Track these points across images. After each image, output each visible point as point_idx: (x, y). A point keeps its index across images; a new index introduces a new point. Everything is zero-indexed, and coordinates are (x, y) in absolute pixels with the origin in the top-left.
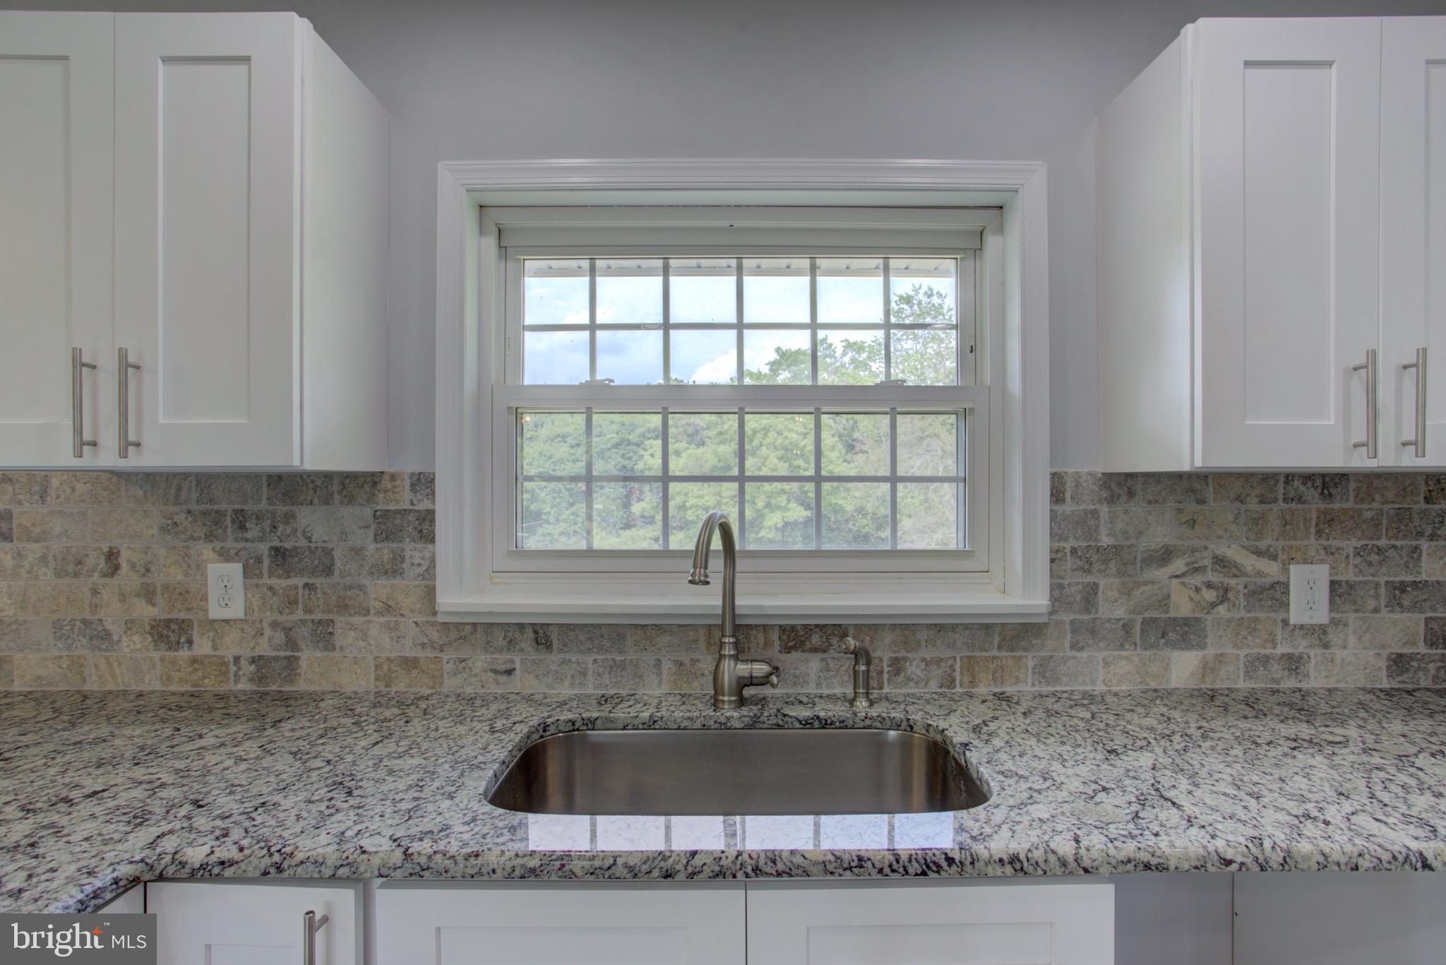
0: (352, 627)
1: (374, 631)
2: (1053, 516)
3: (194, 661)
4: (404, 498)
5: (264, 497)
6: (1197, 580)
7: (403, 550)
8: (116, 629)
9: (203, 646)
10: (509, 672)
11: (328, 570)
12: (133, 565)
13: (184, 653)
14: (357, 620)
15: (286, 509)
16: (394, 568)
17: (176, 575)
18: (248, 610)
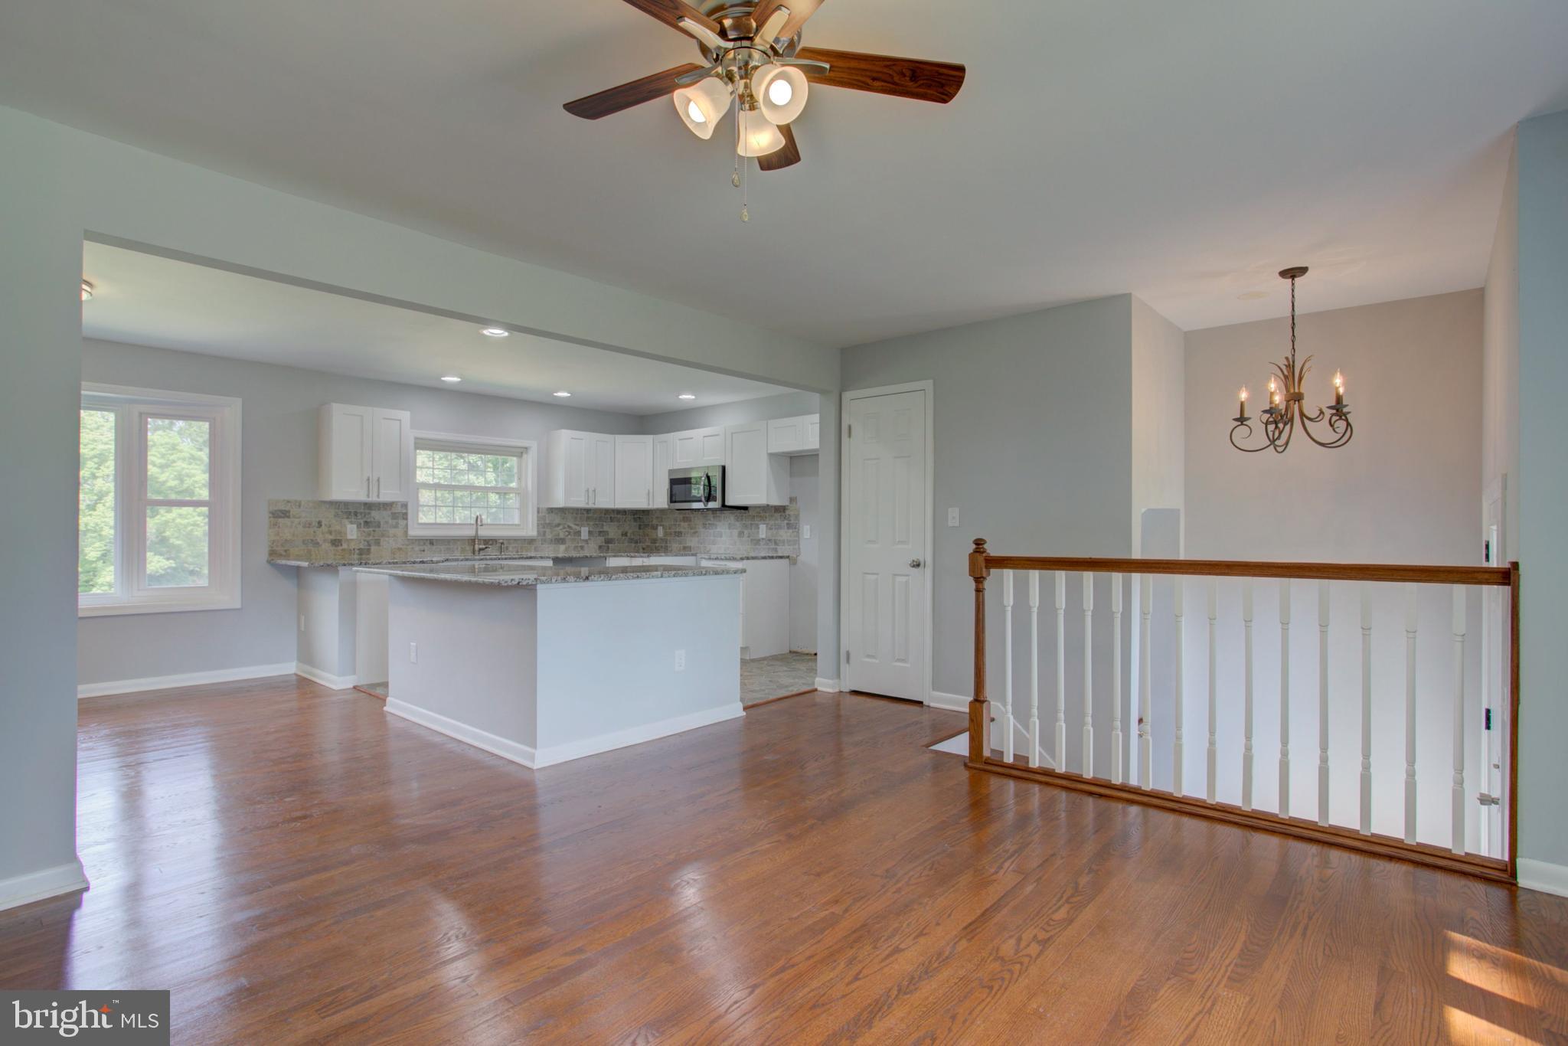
0: (384, 540)
1: (390, 541)
2: (538, 517)
3: (342, 550)
4: (399, 509)
5: (362, 508)
6: (565, 530)
7: (399, 521)
8: (321, 543)
9: (345, 546)
11: (379, 527)
12: (325, 525)
13: (340, 548)
14: (387, 539)
15: (368, 511)
16: (396, 526)
17: (338, 527)
18: (358, 537)
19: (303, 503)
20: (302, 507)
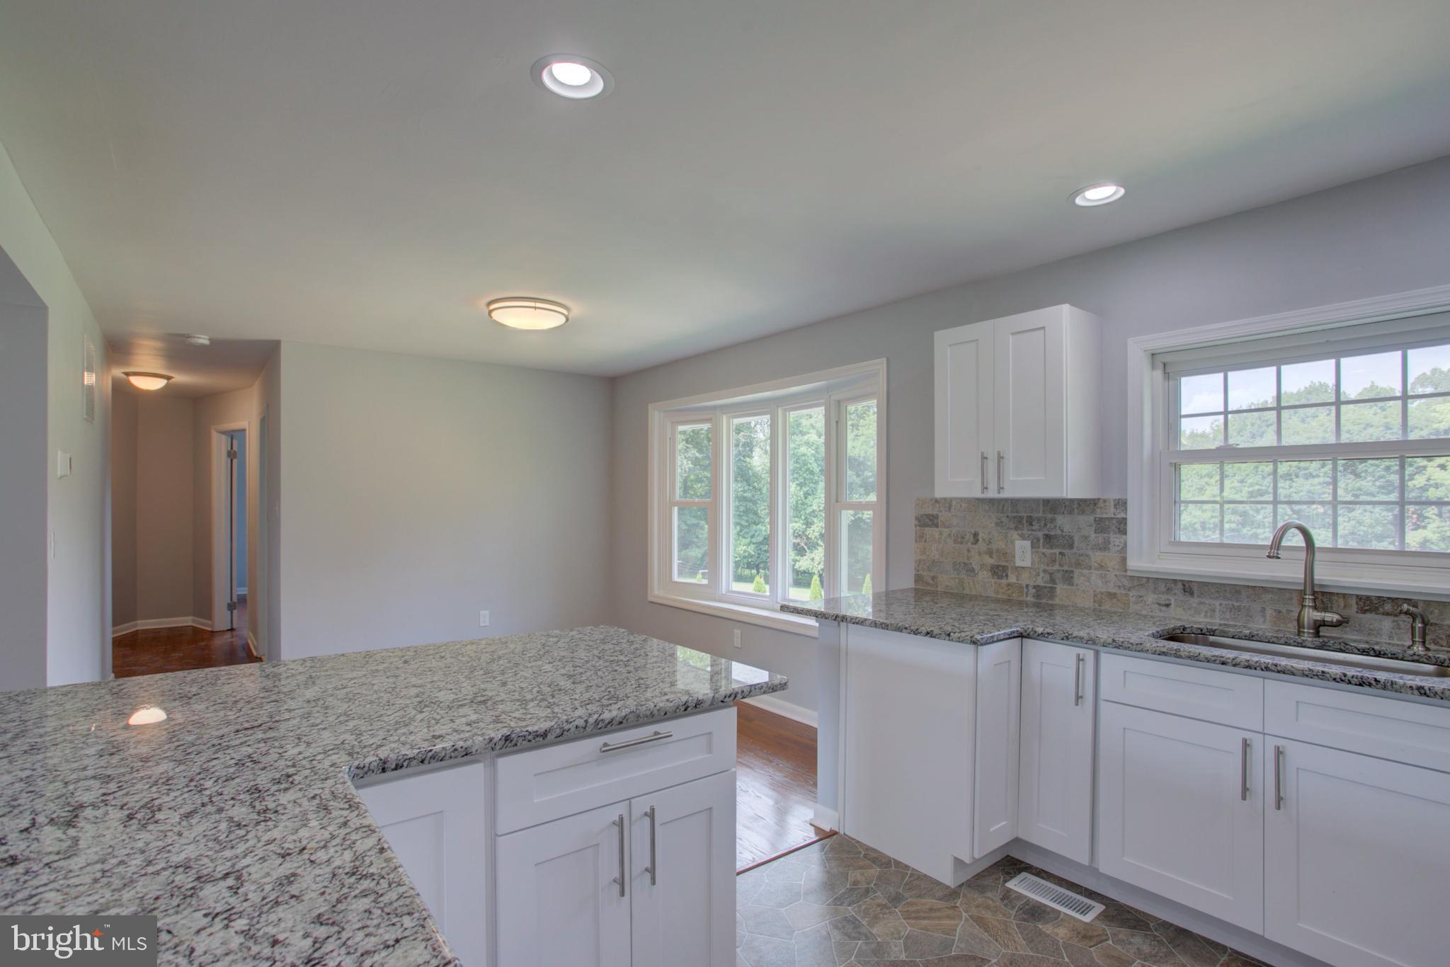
0: (1082, 575)
1: (1093, 578)
3: (1009, 585)
4: (1111, 512)
5: (1041, 511)
7: (1109, 538)
8: (977, 568)
9: (1012, 579)
10: (1168, 605)
11: (1071, 546)
12: (984, 540)
13: (1004, 581)
14: (1085, 572)
15: (1051, 516)
16: (1105, 547)
17: (999, 544)
18: (1033, 563)
19: (954, 503)
20: (952, 510)
